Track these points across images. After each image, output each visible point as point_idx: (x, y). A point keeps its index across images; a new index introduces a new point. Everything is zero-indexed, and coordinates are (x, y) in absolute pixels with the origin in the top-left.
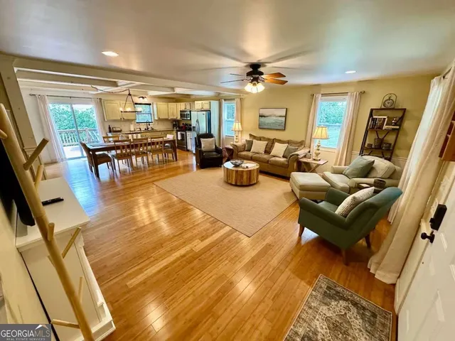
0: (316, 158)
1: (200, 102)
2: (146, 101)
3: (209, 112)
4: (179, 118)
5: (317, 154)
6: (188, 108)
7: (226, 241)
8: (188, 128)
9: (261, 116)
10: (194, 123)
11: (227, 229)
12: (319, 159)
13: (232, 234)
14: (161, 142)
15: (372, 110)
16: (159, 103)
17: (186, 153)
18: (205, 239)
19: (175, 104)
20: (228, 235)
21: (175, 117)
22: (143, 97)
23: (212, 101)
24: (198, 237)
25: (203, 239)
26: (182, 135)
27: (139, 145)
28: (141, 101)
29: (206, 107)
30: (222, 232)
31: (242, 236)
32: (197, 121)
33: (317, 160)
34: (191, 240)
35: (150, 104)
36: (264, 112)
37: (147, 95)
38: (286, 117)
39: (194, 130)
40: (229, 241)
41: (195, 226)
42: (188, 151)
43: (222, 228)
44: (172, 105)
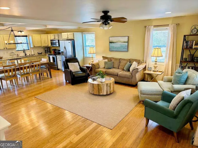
0: (155, 70)
1: (66, 34)
2: (23, 33)
3: (73, 41)
4: (50, 45)
5: (155, 67)
6: (57, 38)
7: (94, 133)
8: (57, 52)
9: (111, 42)
10: (62, 49)
11: (94, 125)
12: (157, 70)
13: (98, 128)
14: (39, 65)
15: (185, 36)
16: (34, 35)
17: (57, 71)
18: (79, 133)
19: (46, 35)
20: (95, 129)
21: (47, 45)
22: (21, 31)
23: (74, 33)
24: (74, 133)
25: (77, 134)
26: (54, 58)
27: (23, 68)
28: (19, 34)
29: (71, 37)
30: (91, 127)
31: (105, 129)
32: (65, 48)
33: (156, 71)
34: (69, 135)
35: (26, 36)
36: (112, 39)
37: (25, 29)
38: (128, 42)
39: (62, 54)
40: (97, 133)
41: (70, 125)
42: (58, 69)
43: (90, 125)
44: (44, 36)
